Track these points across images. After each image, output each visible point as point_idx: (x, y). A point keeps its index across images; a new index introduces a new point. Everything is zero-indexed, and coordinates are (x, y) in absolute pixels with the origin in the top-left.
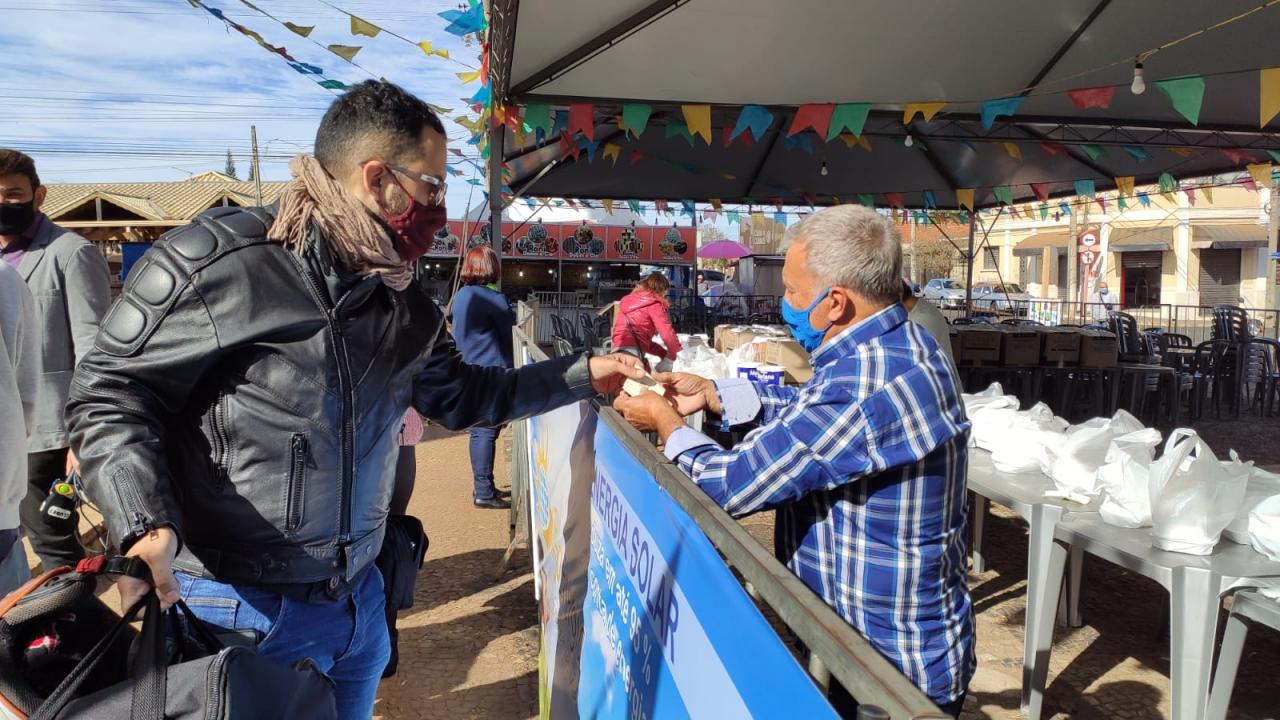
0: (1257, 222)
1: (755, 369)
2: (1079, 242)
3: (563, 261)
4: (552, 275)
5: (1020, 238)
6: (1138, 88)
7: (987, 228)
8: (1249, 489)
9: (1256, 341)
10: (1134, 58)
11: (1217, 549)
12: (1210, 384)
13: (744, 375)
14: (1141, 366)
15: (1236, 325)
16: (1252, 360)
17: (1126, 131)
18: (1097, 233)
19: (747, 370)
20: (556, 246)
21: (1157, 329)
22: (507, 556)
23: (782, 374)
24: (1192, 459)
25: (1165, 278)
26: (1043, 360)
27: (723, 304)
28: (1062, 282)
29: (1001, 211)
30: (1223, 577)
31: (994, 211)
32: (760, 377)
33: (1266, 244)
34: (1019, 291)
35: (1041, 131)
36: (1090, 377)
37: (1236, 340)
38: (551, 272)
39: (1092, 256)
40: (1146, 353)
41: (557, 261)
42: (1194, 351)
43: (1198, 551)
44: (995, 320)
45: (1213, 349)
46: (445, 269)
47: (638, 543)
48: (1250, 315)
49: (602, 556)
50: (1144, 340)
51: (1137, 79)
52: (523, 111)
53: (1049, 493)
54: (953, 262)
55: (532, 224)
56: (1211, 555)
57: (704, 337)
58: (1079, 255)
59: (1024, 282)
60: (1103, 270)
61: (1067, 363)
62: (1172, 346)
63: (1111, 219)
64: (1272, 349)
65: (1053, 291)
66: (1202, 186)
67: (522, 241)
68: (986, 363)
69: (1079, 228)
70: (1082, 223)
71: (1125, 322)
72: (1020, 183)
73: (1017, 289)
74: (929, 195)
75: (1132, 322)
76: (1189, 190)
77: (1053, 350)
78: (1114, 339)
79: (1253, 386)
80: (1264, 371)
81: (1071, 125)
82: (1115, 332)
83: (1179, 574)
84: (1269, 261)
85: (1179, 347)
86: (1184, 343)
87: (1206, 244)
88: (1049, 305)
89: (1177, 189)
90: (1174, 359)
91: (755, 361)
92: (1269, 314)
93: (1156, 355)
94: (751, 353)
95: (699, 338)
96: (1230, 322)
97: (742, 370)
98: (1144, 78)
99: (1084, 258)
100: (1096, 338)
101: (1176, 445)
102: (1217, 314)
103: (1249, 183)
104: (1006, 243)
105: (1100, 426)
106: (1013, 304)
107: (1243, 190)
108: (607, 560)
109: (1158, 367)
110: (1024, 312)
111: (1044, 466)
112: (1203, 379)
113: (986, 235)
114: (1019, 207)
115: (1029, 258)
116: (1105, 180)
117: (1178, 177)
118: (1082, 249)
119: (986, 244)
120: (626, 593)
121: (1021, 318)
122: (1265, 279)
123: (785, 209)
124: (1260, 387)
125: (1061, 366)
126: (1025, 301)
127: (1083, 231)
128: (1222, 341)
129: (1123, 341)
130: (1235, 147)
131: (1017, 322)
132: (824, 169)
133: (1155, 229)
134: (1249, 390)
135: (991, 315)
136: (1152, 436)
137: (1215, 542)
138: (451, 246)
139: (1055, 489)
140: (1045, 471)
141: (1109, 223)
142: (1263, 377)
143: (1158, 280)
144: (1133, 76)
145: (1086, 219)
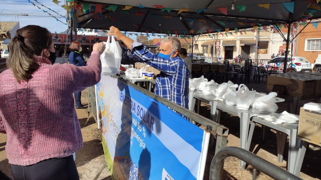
0: (254, 40)
1: (146, 73)
2: (216, 44)
3: (91, 46)
4: (88, 49)
5: (203, 42)
6: (233, 8)
7: (196, 40)
8: (255, 96)
9: (254, 66)
10: (232, 1)
11: (249, 109)
12: (244, 76)
13: (144, 75)
14: (230, 72)
15: (250, 63)
16: (253, 71)
17: (228, 18)
18: (220, 42)
19: (145, 73)
20: (89, 42)
21: (233, 64)
22: (88, 120)
23: (153, 74)
24: (244, 90)
25: (234, 52)
26: (210, 71)
27: (134, 57)
28: (212, 53)
29: (199, 36)
30: (251, 114)
31: (198, 36)
32: (148, 75)
33: (255, 45)
34: (203, 55)
35: (208, 17)
36: (219, 75)
37: (249, 66)
38: (88, 48)
39: (218, 47)
40: (231, 69)
41: (90, 46)
42: (241, 69)
43: (245, 109)
44: (198, 62)
45: (245, 68)
46: (57, 47)
47: (139, 109)
48: (253, 61)
49: (126, 113)
50: (231, 66)
51: (233, 6)
52: (82, 5)
53: (215, 99)
54: (188, 48)
55: (82, 35)
56: (248, 110)
57: (132, 65)
58: (216, 47)
59: (204, 53)
60: (221, 50)
61: (215, 72)
62: (236, 68)
63: (223, 38)
64: (257, 68)
65: (210, 55)
66: (243, 31)
67: (80, 40)
68: (198, 71)
69: (216, 40)
70: (216, 39)
71: (227, 62)
72: (204, 29)
73: (202, 55)
74: (184, 31)
75: (228, 62)
76: (241, 32)
77: (212, 69)
78: (225, 66)
79: (253, 77)
80: (255, 73)
81: (216, 16)
82: (225, 64)
83: (242, 114)
84: (256, 48)
85: (237, 68)
86: (239, 67)
87: (243, 45)
88: (210, 58)
89: (238, 32)
90: (237, 71)
91: (146, 71)
92: (256, 60)
93: (233, 70)
94: (145, 69)
95: (131, 66)
96: (248, 62)
97: (143, 73)
98: (234, 6)
99: (217, 47)
100: (221, 66)
101: (241, 88)
102: (246, 60)
103: (253, 31)
104: (200, 44)
105: (225, 84)
106: (202, 58)
107: (252, 32)
108: (128, 114)
109: (234, 72)
110: (204, 60)
111: (214, 93)
112: (243, 75)
113: (196, 42)
114: (204, 35)
115: (205, 47)
116: (223, 29)
117: (239, 29)
118: (216, 45)
119: (196, 44)
120: (136, 120)
121: (204, 61)
122: (255, 53)
123: (149, 34)
124: (254, 76)
125: (214, 72)
126: (204, 57)
127: (217, 41)
128: (247, 66)
129: (226, 66)
130: (251, 22)
131: (203, 62)
132: (160, 24)
133: (232, 41)
134: (252, 78)
135: (197, 61)
136: (236, 86)
137: (249, 107)
138: (59, 41)
139: (216, 98)
140: (214, 94)
141: (222, 39)
142: (255, 74)
143: (233, 53)
144: (232, 6)
145: (217, 38)
